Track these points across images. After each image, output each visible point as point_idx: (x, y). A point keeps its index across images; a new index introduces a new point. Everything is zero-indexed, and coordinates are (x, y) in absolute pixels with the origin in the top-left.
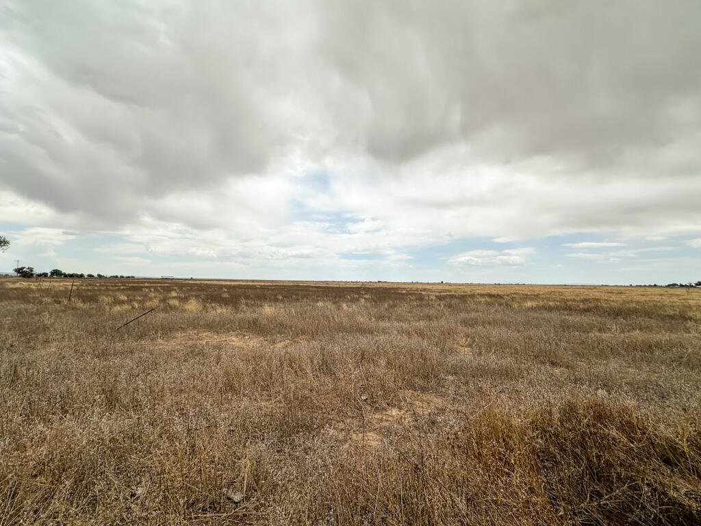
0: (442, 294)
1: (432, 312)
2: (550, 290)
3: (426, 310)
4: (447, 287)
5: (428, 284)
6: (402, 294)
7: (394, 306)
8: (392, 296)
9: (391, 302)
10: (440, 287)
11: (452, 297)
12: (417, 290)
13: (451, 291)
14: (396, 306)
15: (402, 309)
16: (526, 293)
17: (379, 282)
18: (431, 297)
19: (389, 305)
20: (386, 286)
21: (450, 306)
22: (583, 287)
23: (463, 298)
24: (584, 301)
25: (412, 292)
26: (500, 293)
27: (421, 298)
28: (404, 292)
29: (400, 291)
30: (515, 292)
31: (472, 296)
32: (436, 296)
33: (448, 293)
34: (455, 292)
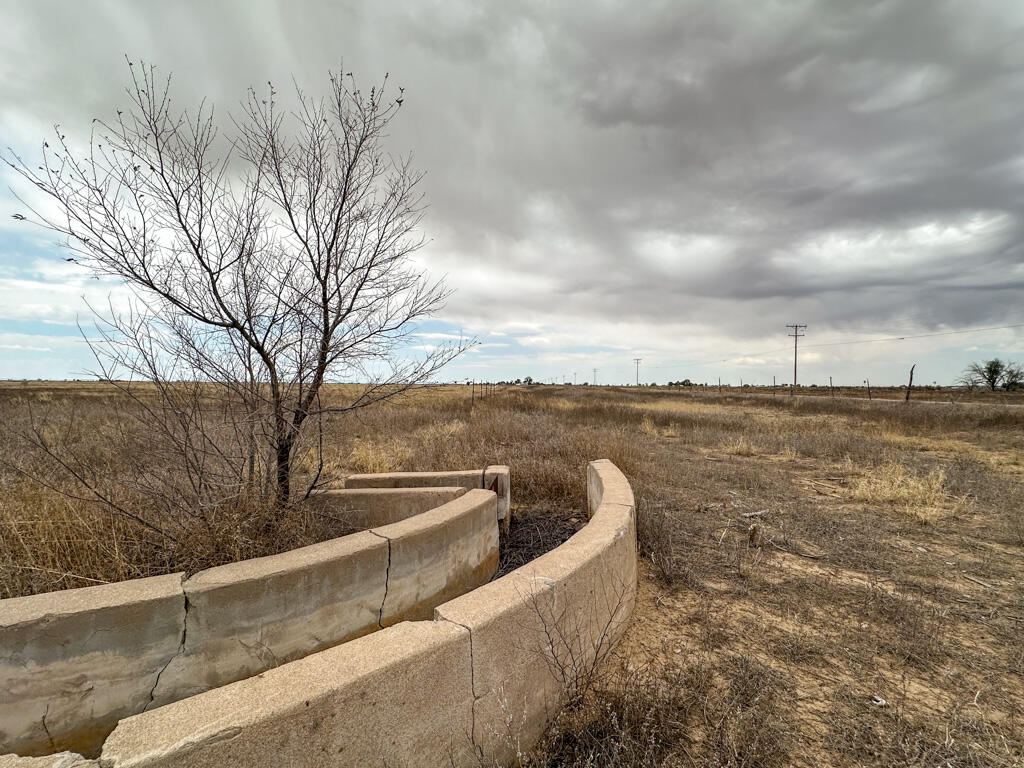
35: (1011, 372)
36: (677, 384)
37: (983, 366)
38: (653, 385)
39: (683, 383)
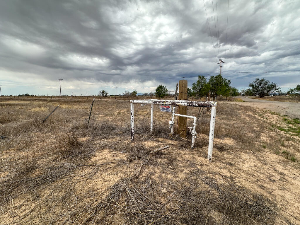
35: (106, 93)
36: (23, 95)
37: (102, 91)
38: (11, 96)
39: (26, 95)
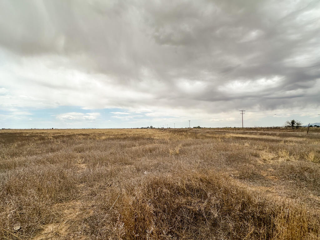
0: (55, 135)
1: (54, 146)
2: (107, 131)
3: (50, 146)
4: (57, 131)
5: (43, 129)
6: (25, 136)
7: (23, 145)
8: (19, 138)
9: (20, 142)
10: (53, 131)
11: (63, 136)
12: (37, 133)
13: (60, 133)
14: (25, 145)
15: (31, 146)
16: (98, 132)
17: (3, 129)
18: (50, 137)
19: (18, 145)
20: (10, 132)
21: (64, 142)
22: (118, 129)
23: (69, 136)
24: (122, 135)
25: (34, 135)
26: (87, 133)
27: (42, 138)
28: (28, 135)
29: (24, 135)
30: (94, 132)
31: (74, 135)
32: (53, 137)
33: (59, 135)
34: (63, 133)
35: (297, 123)
36: (196, 127)
37: (290, 122)
